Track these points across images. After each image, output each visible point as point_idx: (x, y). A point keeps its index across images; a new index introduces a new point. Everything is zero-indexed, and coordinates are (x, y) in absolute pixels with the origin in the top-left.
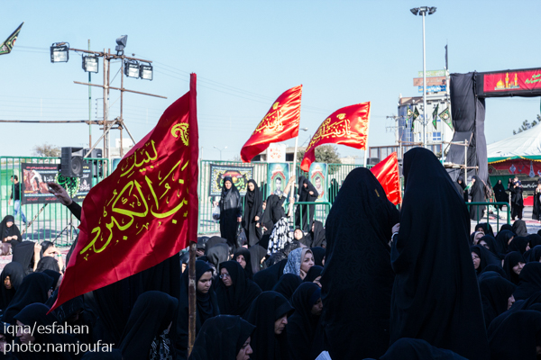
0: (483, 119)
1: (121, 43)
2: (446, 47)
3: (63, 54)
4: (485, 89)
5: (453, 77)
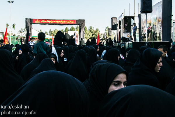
4: (33, 22)
5: (26, 19)
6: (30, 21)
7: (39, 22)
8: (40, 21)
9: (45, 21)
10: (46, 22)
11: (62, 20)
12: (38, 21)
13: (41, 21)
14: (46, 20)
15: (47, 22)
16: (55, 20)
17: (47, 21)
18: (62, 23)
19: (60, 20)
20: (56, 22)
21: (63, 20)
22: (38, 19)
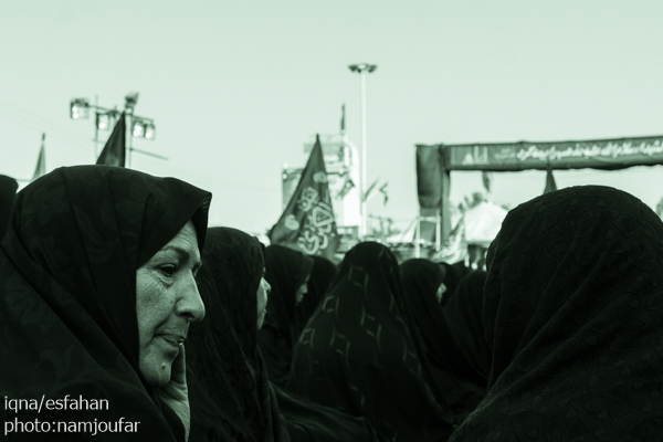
0: (448, 194)
1: (131, 101)
2: (343, 108)
3: (82, 110)
4: (453, 162)
5: (420, 148)
6: (436, 156)
7: (484, 160)
8: (490, 155)
9: (518, 151)
10: (523, 156)
11: (614, 141)
12: (481, 153)
13: (497, 156)
14: (522, 145)
15: (527, 154)
16: (572, 144)
17: (526, 150)
18: (611, 156)
19: (603, 143)
20: (577, 153)
21: (620, 141)
22: (481, 146)
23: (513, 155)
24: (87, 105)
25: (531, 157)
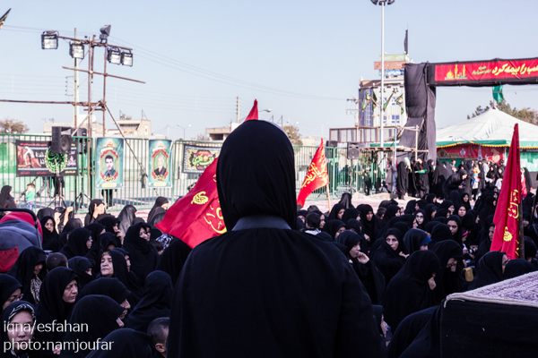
1: (105, 32)
3: (53, 41)
4: (436, 79)
5: (407, 66)
7: (463, 76)
8: (468, 72)
9: (492, 68)
10: (497, 72)
12: (460, 71)
13: (474, 73)
14: (495, 63)
15: (501, 71)
17: (500, 67)
22: (460, 63)
23: (488, 71)
24: (56, 37)
25: (504, 73)
